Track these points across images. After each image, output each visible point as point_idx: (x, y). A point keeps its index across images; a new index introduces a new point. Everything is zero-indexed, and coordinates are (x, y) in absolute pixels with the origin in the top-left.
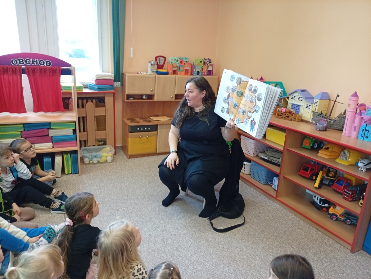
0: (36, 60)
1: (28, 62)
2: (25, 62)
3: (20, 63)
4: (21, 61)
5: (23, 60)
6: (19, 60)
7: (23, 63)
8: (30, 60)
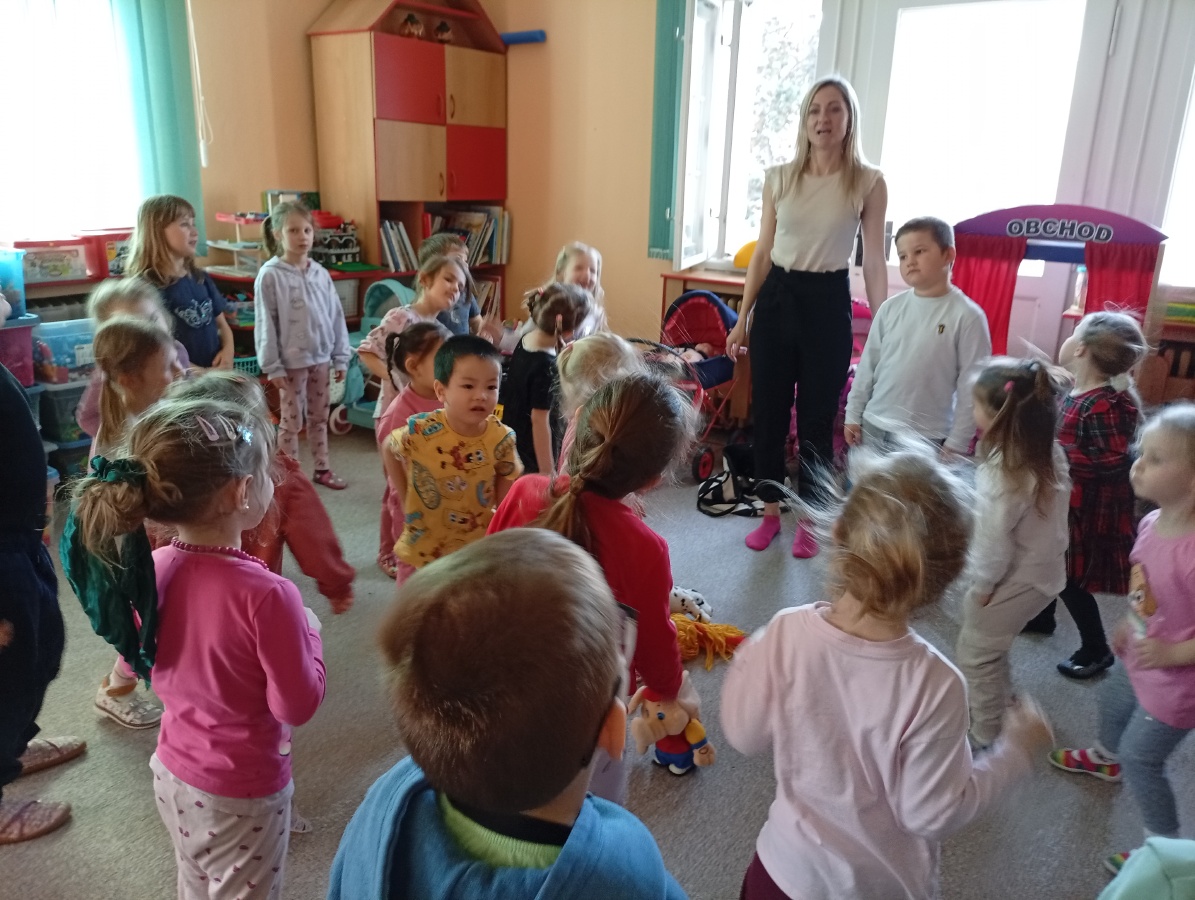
0: (1073, 226)
1: (1050, 228)
2: (1041, 230)
3: (1028, 231)
4: (1033, 224)
5: (1037, 224)
6: (1029, 224)
7: (1037, 231)
8: (1055, 223)
